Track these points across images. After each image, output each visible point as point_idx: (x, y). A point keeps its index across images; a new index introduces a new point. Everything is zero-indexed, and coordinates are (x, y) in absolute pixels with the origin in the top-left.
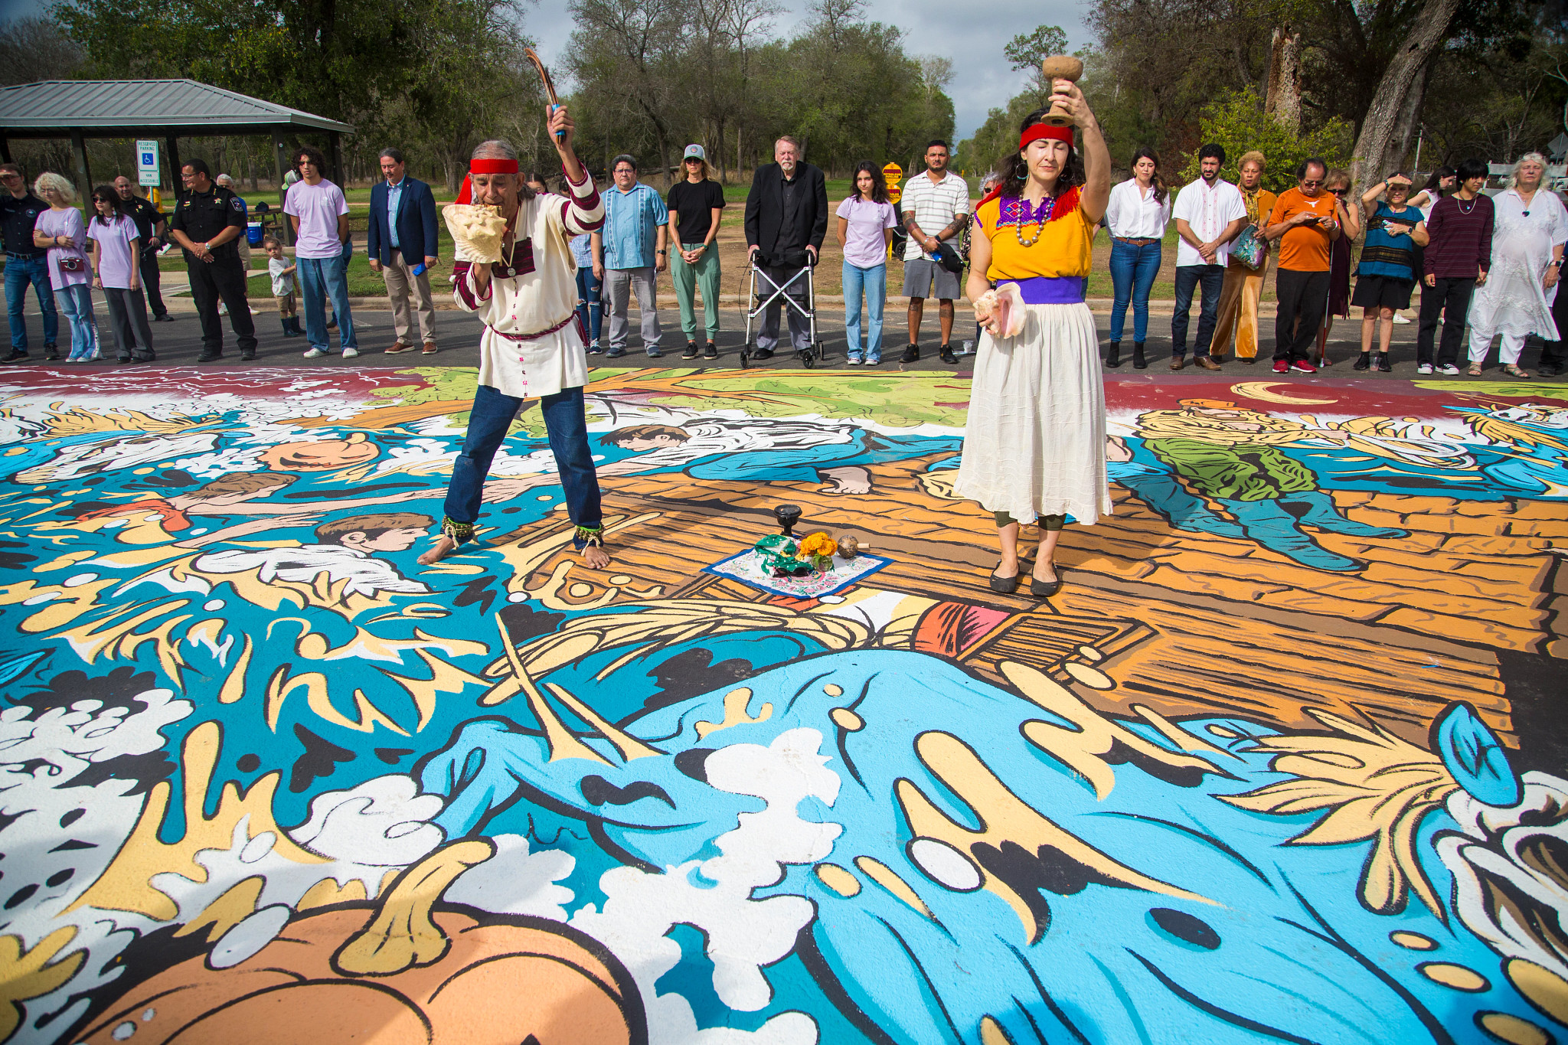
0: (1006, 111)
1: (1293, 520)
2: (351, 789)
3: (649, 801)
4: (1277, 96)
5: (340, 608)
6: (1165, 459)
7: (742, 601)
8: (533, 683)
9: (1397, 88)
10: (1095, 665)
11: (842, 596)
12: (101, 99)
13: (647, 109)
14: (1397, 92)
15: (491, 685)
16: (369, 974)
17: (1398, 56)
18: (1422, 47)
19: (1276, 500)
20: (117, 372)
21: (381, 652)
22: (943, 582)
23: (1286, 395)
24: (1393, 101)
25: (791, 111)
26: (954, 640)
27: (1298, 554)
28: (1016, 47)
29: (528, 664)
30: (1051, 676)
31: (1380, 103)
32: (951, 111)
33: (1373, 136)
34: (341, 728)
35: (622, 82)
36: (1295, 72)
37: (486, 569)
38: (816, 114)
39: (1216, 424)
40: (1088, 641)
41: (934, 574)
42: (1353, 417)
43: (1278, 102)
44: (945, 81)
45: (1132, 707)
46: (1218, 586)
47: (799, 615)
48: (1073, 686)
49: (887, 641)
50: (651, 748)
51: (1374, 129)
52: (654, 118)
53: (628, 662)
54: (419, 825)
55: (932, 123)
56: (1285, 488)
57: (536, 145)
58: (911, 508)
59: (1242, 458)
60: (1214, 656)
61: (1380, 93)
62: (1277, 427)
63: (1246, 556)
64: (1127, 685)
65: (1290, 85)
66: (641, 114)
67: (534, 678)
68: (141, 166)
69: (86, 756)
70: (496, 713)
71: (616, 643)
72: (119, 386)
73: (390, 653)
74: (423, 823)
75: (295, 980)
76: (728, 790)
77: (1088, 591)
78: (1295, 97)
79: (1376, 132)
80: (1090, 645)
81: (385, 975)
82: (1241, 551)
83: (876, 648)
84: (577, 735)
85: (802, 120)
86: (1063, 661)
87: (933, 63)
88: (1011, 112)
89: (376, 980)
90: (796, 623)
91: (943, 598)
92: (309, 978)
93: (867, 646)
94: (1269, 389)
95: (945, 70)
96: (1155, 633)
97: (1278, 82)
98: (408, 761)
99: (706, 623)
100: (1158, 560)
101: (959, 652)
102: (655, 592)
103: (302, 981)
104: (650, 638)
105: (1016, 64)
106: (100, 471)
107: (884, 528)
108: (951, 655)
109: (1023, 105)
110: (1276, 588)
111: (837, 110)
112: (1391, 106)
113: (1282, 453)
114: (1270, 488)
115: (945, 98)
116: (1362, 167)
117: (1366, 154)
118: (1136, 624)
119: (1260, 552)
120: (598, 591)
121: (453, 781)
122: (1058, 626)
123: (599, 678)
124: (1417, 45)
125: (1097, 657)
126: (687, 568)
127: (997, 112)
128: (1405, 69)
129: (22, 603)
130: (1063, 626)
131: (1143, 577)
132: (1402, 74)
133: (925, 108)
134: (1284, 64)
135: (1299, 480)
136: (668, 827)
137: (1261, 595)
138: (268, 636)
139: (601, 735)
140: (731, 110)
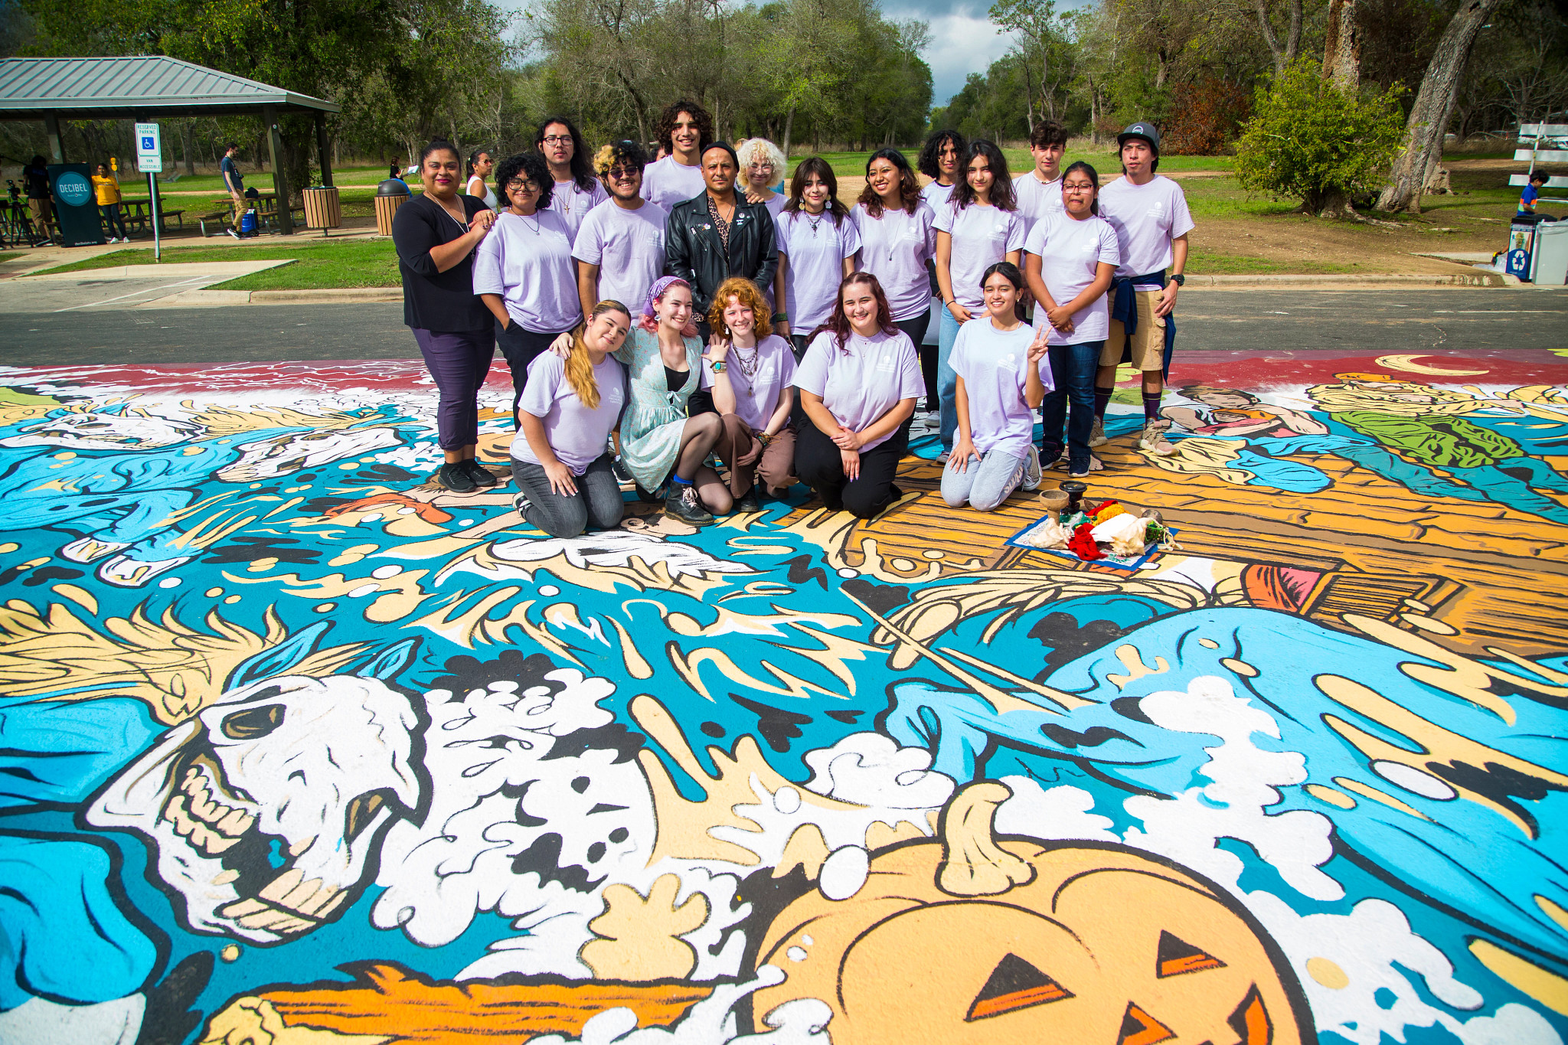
0: (985, 76)
1: (1523, 484)
2: (832, 746)
3: (1113, 742)
4: (1335, 61)
5: (676, 588)
6: (1360, 430)
7: (1065, 570)
8: (927, 647)
9: (1457, 49)
10: (1428, 615)
11: (1154, 562)
12: (74, 78)
13: (626, 82)
14: (1456, 53)
15: (889, 652)
16: (981, 895)
17: (1457, 16)
18: (1484, 5)
19: (1494, 465)
20: (218, 369)
21: (755, 627)
22: (1237, 547)
23: (1434, 367)
24: (1452, 63)
25: (778, 82)
26: (1286, 597)
27: (1548, 513)
28: (1000, 10)
29: (909, 631)
30: (1395, 625)
31: (1439, 65)
32: (929, 78)
33: (1430, 99)
34: (775, 695)
35: (600, 53)
36: (1353, 36)
37: (795, 550)
38: (804, 84)
39: (1387, 397)
40: (1408, 595)
41: (1224, 540)
42: (1514, 387)
43: (1335, 67)
44: (923, 45)
45: (1485, 648)
46: (1493, 544)
47: (1127, 580)
48: (1420, 632)
49: (1226, 600)
50: (1081, 698)
51: (1432, 93)
52: (632, 90)
53: (1001, 627)
54: (923, 774)
55: (910, 91)
56: (1496, 455)
57: (499, 122)
58: (1156, 482)
59: (1434, 427)
60: (1531, 605)
61: (1439, 54)
62: (1447, 398)
63: (1501, 517)
64: (1469, 630)
65: (1348, 49)
66: (621, 87)
67: (925, 643)
68: (140, 150)
69: (546, 731)
70: (914, 676)
71: (977, 610)
72: (237, 383)
73: (765, 628)
74: (925, 771)
75: (919, 904)
76: (1180, 729)
77: (1377, 552)
78: (1354, 61)
79: (1434, 95)
80: (1412, 598)
81: (998, 894)
82: (1495, 513)
83: (1218, 607)
84: (1007, 691)
85: (788, 92)
86: (1396, 612)
87: (909, 27)
88: (991, 77)
89: (990, 899)
90: (1128, 587)
91: (1251, 562)
92: (930, 902)
93: (1210, 605)
94: (1413, 361)
95: (922, 33)
96: (1462, 587)
97: (1335, 46)
98: (868, 719)
99: (1046, 590)
100: (1423, 523)
101: (1299, 608)
102: (975, 565)
103: (925, 905)
104: (1003, 605)
105: (1001, 27)
106: (302, 468)
107: (1146, 500)
108: (1293, 610)
109: (1004, 70)
110: (1548, 545)
111: (823, 78)
112: (1450, 68)
113: (1469, 423)
114: (1480, 456)
115: (921, 64)
116: (1418, 132)
117: (1424, 118)
118: (1442, 581)
119: (1511, 513)
120: (921, 566)
121: (924, 736)
122: (1371, 583)
123: (986, 640)
124: (1478, 4)
125: (1427, 609)
126: (988, 542)
127: (976, 77)
128: (1465, 29)
129: (347, 595)
130: (1376, 583)
131: (1418, 538)
132: (1462, 35)
133: (904, 75)
134: (1343, 28)
135: (1503, 449)
136: (1150, 762)
137: (1538, 552)
138: (631, 617)
139: (1029, 690)
140: (713, 82)
